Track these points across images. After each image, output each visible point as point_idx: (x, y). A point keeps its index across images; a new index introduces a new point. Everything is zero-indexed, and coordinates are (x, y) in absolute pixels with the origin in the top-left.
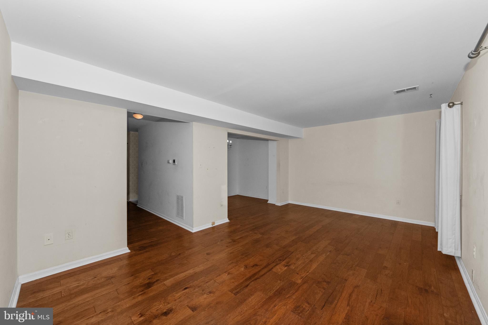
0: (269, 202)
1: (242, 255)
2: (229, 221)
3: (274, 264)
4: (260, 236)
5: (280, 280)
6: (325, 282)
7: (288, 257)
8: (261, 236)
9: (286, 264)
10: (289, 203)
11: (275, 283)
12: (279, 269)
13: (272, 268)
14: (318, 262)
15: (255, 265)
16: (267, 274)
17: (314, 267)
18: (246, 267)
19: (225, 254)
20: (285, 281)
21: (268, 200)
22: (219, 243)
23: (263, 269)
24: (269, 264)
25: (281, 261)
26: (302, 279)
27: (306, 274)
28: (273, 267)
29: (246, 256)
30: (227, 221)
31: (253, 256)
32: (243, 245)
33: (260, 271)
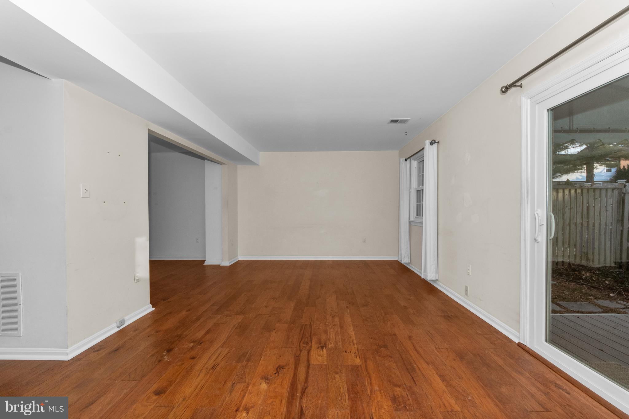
0: (206, 263)
1: (239, 360)
2: (154, 309)
3: (304, 353)
4: (240, 318)
5: (337, 373)
6: (382, 347)
7: (311, 333)
8: (244, 316)
9: (320, 346)
10: (239, 260)
11: (334, 381)
12: (318, 357)
13: (308, 361)
14: (350, 326)
15: (278, 367)
16: (310, 372)
17: (353, 334)
18: (266, 378)
19: (202, 375)
20: (344, 371)
21: (205, 260)
22: (166, 359)
23: (296, 368)
24: (298, 357)
25: (310, 344)
26: (358, 357)
27: (355, 347)
28: (308, 358)
29: (248, 360)
30: (150, 309)
31: (261, 355)
32: (224, 343)
33: (295, 374)
